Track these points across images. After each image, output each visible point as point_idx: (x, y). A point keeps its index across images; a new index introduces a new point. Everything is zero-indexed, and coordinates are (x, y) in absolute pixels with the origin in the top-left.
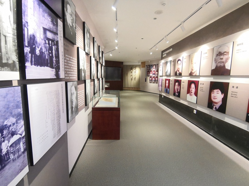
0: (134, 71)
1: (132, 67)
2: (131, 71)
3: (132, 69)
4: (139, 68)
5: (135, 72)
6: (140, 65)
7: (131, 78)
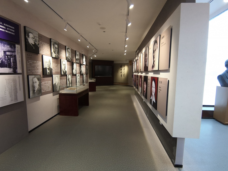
0: (123, 68)
1: (121, 65)
2: (121, 68)
3: (121, 67)
4: (127, 66)
5: (124, 70)
6: (128, 63)
7: (121, 74)
